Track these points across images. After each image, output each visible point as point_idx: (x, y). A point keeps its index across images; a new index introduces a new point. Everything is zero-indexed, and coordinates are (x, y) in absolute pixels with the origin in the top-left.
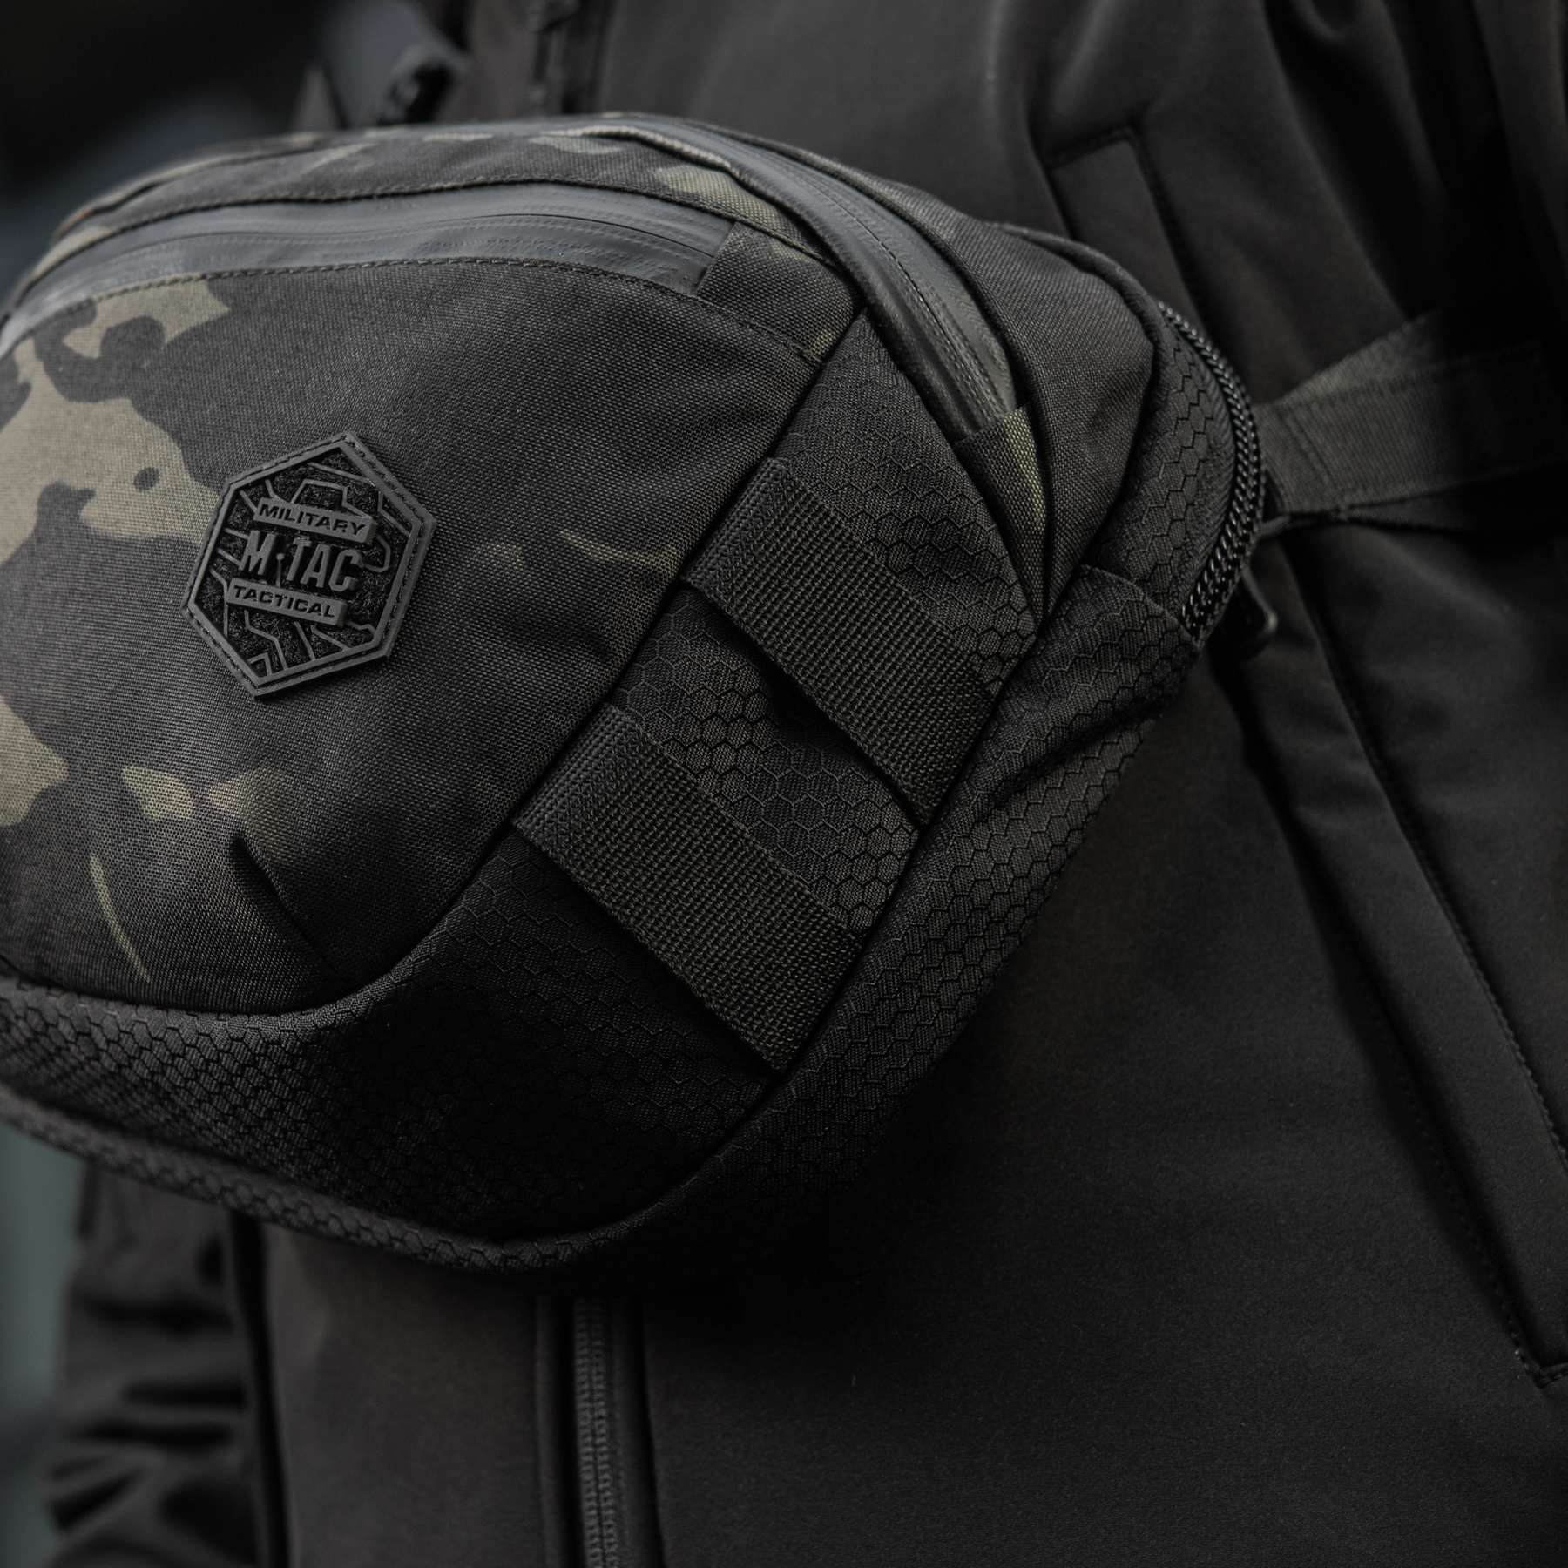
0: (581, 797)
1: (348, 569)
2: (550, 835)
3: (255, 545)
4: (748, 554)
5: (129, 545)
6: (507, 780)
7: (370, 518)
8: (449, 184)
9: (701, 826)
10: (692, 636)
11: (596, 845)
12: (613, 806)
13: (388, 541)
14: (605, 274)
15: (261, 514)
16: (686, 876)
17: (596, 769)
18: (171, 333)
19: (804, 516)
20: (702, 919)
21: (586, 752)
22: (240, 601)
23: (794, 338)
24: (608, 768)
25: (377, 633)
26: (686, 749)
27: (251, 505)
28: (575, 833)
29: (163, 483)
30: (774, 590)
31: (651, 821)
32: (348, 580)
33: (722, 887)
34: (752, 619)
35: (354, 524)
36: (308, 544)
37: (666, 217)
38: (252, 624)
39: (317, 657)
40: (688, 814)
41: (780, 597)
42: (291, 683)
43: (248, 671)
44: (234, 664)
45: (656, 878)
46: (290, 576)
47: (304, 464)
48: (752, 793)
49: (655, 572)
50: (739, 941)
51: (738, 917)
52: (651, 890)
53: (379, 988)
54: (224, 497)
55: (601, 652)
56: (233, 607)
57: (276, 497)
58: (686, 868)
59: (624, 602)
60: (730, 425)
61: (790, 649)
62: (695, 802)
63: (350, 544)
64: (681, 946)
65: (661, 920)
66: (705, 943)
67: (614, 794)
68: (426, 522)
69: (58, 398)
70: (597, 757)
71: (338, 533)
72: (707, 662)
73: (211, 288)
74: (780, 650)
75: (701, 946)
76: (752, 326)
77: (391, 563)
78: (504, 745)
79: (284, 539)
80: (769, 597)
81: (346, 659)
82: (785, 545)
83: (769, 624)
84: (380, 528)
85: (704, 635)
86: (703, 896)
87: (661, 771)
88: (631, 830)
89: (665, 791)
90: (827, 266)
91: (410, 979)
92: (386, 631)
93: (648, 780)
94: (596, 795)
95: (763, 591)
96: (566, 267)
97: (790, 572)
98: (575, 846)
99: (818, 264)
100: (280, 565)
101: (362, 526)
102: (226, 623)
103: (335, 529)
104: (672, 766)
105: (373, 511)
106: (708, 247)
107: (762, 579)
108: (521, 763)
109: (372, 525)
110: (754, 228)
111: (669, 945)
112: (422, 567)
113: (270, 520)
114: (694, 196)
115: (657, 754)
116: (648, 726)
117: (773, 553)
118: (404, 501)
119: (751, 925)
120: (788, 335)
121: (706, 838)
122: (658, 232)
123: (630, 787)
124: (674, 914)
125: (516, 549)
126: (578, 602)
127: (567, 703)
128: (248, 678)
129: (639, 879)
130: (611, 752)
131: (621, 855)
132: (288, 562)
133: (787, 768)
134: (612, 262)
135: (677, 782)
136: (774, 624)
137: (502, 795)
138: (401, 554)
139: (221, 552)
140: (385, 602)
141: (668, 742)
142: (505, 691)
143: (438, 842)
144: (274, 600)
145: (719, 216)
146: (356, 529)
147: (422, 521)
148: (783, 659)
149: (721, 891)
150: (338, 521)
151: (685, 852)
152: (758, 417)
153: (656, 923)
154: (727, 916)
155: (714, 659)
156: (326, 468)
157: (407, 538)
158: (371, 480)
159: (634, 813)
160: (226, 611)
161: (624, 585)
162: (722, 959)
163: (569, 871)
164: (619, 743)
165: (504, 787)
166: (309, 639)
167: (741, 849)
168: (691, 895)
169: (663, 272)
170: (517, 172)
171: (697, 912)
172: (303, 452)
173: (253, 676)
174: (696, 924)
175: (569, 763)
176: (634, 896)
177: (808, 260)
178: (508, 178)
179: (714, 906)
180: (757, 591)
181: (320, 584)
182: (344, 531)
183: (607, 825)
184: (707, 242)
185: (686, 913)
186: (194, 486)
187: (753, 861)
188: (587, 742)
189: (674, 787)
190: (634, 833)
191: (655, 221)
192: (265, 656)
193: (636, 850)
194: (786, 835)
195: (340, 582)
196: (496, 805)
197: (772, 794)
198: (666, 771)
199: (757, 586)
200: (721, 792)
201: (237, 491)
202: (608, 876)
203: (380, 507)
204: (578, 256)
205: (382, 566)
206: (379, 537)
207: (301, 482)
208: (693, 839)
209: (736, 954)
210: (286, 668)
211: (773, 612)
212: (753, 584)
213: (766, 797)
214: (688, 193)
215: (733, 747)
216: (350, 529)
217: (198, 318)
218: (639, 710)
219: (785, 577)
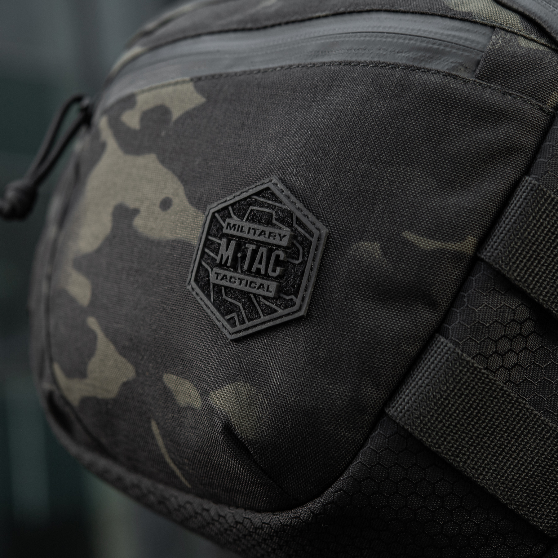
0: (426, 395)
1: (278, 262)
2: (409, 419)
3: (225, 248)
4: (518, 238)
5: (158, 244)
6: (381, 385)
7: (289, 230)
8: (324, 14)
9: (499, 404)
10: (487, 290)
11: (437, 423)
12: (446, 399)
13: (300, 244)
14: (419, 69)
15: (227, 228)
16: (492, 434)
17: (434, 377)
18: (176, 114)
19: (550, 212)
20: (503, 458)
21: (427, 366)
22: (218, 282)
23: (536, 99)
24: (441, 376)
25: (298, 301)
26: (488, 359)
27: (222, 222)
28: (424, 417)
29: (175, 207)
30: (535, 259)
31: (469, 405)
32: (278, 269)
33: (514, 438)
34: (522, 278)
35: (280, 235)
36: (254, 247)
37: (453, 29)
38: (226, 295)
39: (264, 316)
40: (491, 398)
41: (539, 263)
42: (250, 331)
43: (225, 323)
44: (218, 320)
45: (474, 437)
46: (245, 267)
47: (249, 197)
48: (529, 378)
49: (461, 253)
50: (526, 468)
51: (525, 454)
52: (471, 445)
53: (315, 505)
54: (207, 217)
55: (432, 304)
56: (215, 285)
57: (235, 217)
58: (492, 430)
59: (444, 273)
60: (501, 157)
61: (547, 293)
62: (495, 391)
63: (279, 247)
64: (492, 475)
65: (478, 462)
66: (506, 472)
67: (445, 392)
68: (322, 231)
69: (120, 153)
70: (434, 370)
71: (271, 240)
72: (497, 306)
73: (196, 87)
74: (541, 294)
75: (504, 474)
76: (510, 94)
77: (303, 257)
78: (377, 365)
79: (241, 243)
80: (532, 264)
81: (281, 317)
82: (540, 231)
83: (533, 279)
84: (294, 237)
85: (494, 289)
86: (503, 445)
87: (473, 376)
88: (457, 412)
89: (476, 387)
90: (553, 50)
91: (332, 502)
92: (303, 299)
93: (466, 382)
94: (434, 393)
95: (528, 260)
96: (395, 66)
97: (544, 246)
98: (424, 425)
99: (547, 50)
100: (240, 259)
101: (284, 236)
102: (212, 294)
103: (269, 237)
104: (480, 372)
105: (290, 226)
106: (480, 46)
107: (528, 253)
108: (388, 375)
109: (290, 235)
110: (507, 31)
111: (484, 476)
112: (322, 259)
113: (231, 232)
114: (470, 14)
115: (470, 366)
116: (463, 348)
117: (533, 236)
118: (309, 219)
119: (533, 458)
120: (533, 98)
121: (503, 411)
122: (449, 39)
123: (455, 387)
124: (487, 457)
125: (377, 245)
126: (416, 276)
127: (414, 337)
128: (226, 328)
129: (464, 439)
130: (442, 366)
131: (452, 427)
132: (244, 257)
133: (549, 361)
134: (422, 61)
135: (483, 380)
136: (536, 279)
137: (378, 394)
138: (309, 252)
139: (206, 250)
140: (301, 282)
141: (476, 356)
142: (376, 332)
143: (342, 425)
144: (238, 281)
145: (485, 25)
146: (281, 237)
147: (320, 231)
148: (543, 300)
149: (514, 440)
150: (270, 233)
151: (490, 420)
152: (518, 151)
153: (476, 464)
154: (518, 454)
155: (501, 303)
156: (262, 200)
157: (311, 242)
158: (288, 206)
159: (459, 402)
160: (211, 287)
161: (443, 263)
162: (517, 480)
163: (421, 440)
164: (447, 361)
165: (379, 390)
166: (259, 304)
167: (524, 414)
168: (496, 445)
169: (453, 65)
170: (363, 5)
171: (500, 454)
172: (249, 189)
173: (228, 327)
174: (500, 461)
175: (417, 373)
176: (462, 450)
177: (541, 48)
178: (358, 9)
179: (510, 450)
180: (525, 261)
181: (263, 272)
182: (274, 239)
183: (443, 411)
184: (478, 43)
185: (493, 456)
186: (192, 210)
187: (532, 421)
188: (427, 360)
189: (481, 384)
190: (459, 413)
191: (446, 32)
192: (234, 314)
193: (461, 423)
194: (551, 402)
195: (274, 270)
196: (375, 401)
197: (541, 377)
198: (476, 375)
199: (524, 258)
200: (509, 379)
201: (214, 213)
202: (445, 440)
203: (294, 223)
204: (401, 58)
205: (298, 259)
206: (295, 242)
207: (249, 208)
208: (495, 413)
209: (525, 476)
210: (247, 323)
211: (535, 272)
212: (522, 256)
213: (537, 379)
214: (465, 12)
215: (515, 353)
216: (278, 238)
217: (189, 106)
218: (457, 339)
219: (541, 250)
